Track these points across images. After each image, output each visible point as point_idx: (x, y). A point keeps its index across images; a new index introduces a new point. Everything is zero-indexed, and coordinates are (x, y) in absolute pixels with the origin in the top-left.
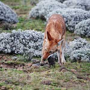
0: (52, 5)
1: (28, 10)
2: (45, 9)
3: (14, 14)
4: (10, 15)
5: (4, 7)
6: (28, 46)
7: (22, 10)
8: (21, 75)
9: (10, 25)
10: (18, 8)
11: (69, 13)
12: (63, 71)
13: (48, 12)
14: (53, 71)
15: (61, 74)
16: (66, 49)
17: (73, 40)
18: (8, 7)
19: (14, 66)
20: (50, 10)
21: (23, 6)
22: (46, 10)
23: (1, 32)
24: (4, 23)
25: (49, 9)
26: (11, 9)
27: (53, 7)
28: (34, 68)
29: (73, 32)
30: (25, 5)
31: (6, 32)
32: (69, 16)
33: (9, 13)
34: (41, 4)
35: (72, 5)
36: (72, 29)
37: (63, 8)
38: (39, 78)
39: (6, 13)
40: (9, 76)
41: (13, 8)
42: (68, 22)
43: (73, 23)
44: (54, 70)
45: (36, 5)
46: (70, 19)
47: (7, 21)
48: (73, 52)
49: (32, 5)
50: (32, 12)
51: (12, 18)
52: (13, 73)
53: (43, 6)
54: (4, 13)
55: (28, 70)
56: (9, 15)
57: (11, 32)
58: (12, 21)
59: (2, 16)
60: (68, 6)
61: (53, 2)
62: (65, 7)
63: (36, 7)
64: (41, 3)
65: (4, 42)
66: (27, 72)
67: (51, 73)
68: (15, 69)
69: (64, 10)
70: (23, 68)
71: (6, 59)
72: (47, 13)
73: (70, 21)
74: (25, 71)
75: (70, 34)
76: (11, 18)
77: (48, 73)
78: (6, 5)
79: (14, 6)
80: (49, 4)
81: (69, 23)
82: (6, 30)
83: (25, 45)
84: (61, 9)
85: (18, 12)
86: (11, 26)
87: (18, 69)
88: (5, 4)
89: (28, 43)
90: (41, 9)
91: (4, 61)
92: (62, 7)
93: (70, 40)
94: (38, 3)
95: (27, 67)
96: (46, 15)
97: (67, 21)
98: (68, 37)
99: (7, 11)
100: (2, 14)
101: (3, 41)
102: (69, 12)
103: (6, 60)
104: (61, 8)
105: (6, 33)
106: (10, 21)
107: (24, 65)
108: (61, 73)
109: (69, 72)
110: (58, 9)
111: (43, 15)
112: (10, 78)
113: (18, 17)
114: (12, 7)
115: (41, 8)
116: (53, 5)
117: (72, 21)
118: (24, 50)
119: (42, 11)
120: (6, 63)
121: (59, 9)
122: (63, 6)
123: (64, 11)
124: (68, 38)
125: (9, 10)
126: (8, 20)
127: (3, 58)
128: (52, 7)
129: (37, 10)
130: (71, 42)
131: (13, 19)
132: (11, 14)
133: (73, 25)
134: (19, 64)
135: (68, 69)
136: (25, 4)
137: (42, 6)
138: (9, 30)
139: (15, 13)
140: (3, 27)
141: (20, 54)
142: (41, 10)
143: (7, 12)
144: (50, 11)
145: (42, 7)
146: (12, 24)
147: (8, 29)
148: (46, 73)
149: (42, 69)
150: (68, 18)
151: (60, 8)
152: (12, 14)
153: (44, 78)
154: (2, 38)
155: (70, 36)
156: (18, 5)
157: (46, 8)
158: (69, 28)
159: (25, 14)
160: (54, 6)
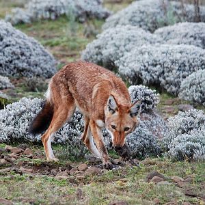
0: (130, 38)
1: (80, 47)
2: (116, 46)
3: (48, 57)
4: (39, 60)
5: (27, 42)
6: (78, 127)
7: (67, 48)
8: (64, 189)
9: (39, 80)
10: (57, 44)
11: (168, 55)
12: (155, 180)
13: (121, 52)
14: (133, 180)
15: (151, 187)
16: (162, 133)
17: (176, 114)
18: (36, 41)
19: (49, 171)
20: (127, 47)
21: (68, 40)
22: (118, 47)
23: (21, 96)
24: (27, 76)
25: (125, 46)
26: (41, 46)
27: (132, 42)
28: (93, 174)
29: (177, 96)
30: (72, 38)
31: (31, 96)
32: (168, 61)
33: (38, 55)
34: (107, 35)
35: (174, 38)
36: (174, 89)
37: (154, 43)
38: (104, 196)
39: (31, 55)
40: (38, 192)
41: (46, 45)
42: (166, 74)
43: (175, 76)
44: (135, 178)
45: (96, 38)
46: (169, 66)
47: (34, 73)
48: (176, 139)
49: (88, 37)
50: (88, 53)
51: (45, 66)
52: (47, 185)
53: (112, 39)
54: (28, 54)
55: (80, 179)
56: (37, 59)
57: (42, 97)
58: (46, 71)
59: (23, 61)
60: (166, 40)
61: (134, 31)
62: (159, 42)
63: (96, 42)
64: (108, 33)
65: (28, 119)
66: (76, 183)
67: (128, 184)
68: (51, 177)
69: (158, 49)
70: (69, 174)
71: (31, 155)
72: (121, 54)
73: (170, 71)
74: (72, 181)
75: (170, 100)
76: (42, 65)
77: (121, 185)
78: (32, 39)
79: (49, 41)
80: (124, 34)
81: (168, 76)
82: (31, 93)
83: (72, 124)
84: (149, 46)
85: (57, 52)
86: (41, 84)
87: (57, 177)
88: (29, 36)
89: (79, 120)
90: (107, 46)
91: (26, 159)
92: (153, 41)
93: (169, 113)
94: (100, 33)
95: (77, 171)
96: (118, 59)
97: (163, 72)
98: (166, 106)
99: (34, 50)
100: (24, 58)
101: (24, 116)
102: (166, 53)
103: (31, 158)
104: (151, 43)
105: (32, 99)
106: (41, 71)
107: (70, 168)
108: (151, 185)
109: (167, 182)
110: (144, 46)
111: (112, 59)
112: (41, 195)
113: (57, 64)
114: (44, 42)
115: (107, 44)
116: (133, 36)
117: (174, 71)
118: (71, 135)
119: (109, 50)
120: (32, 163)
121: (147, 47)
122: (155, 39)
123: (157, 51)
124: (166, 108)
125: (39, 49)
126: (36, 70)
127: (25, 152)
128: (129, 40)
129: (99, 47)
130: (171, 118)
131: (46, 69)
132: (41, 58)
133: (176, 81)
134: (60, 165)
135: (166, 176)
136: (73, 35)
137: (110, 39)
138: (39, 93)
139: (51, 55)
140: (24, 85)
141: (62, 144)
142: (106, 49)
143: (33, 53)
144: (127, 51)
145: (108, 41)
146: (44, 78)
147: (36, 89)
148: (117, 184)
149: (108, 177)
150: (166, 65)
151: (148, 43)
152: (44, 58)
153: (113, 195)
154: (23, 108)
155: (169, 105)
156: (58, 37)
157: (117, 43)
158: (168, 88)
159: (72, 56)
160: (134, 39)
